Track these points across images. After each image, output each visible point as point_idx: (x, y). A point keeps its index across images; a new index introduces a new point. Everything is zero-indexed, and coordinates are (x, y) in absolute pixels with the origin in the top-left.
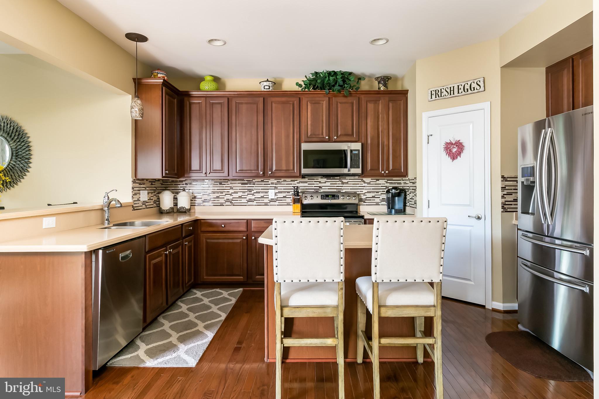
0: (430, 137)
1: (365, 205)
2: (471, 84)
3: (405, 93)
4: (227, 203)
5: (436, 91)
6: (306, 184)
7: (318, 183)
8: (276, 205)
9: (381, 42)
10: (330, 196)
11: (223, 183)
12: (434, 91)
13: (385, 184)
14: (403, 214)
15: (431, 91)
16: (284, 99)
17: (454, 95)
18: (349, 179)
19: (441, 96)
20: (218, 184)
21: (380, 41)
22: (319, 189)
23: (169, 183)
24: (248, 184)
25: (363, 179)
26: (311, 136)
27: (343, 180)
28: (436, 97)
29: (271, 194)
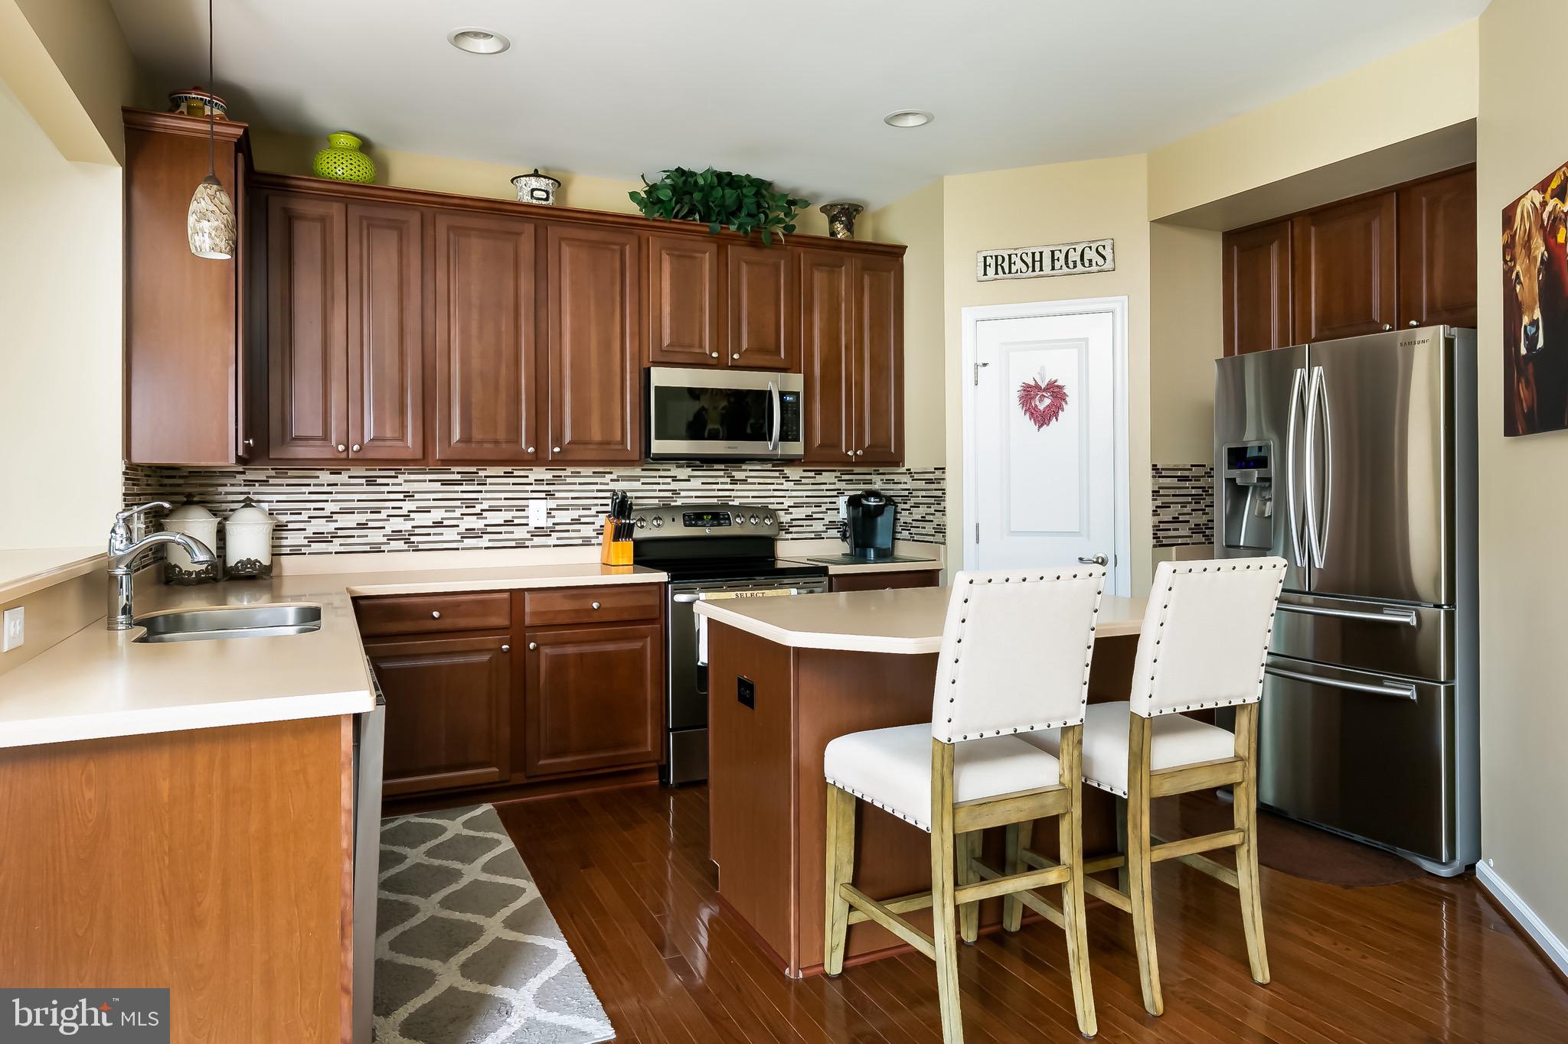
0: (981, 370)
1: (788, 539)
2: (1083, 250)
3: (895, 253)
4: (394, 545)
5: (996, 257)
6: (637, 485)
7: (669, 480)
8: (550, 546)
9: (911, 121)
10: (705, 517)
11: (379, 481)
12: (991, 257)
13: (835, 484)
14: (888, 561)
15: (985, 258)
16: (595, 235)
17: (1041, 273)
18: (750, 470)
19: (1010, 272)
20: (363, 485)
21: (910, 117)
22: (673, 497)
23: (181, 481)
24: (462, 484)
25: (783, 471)
26: (671, 349)
27: (734, 473)
28: (997, 273)
29: (537, 513)
